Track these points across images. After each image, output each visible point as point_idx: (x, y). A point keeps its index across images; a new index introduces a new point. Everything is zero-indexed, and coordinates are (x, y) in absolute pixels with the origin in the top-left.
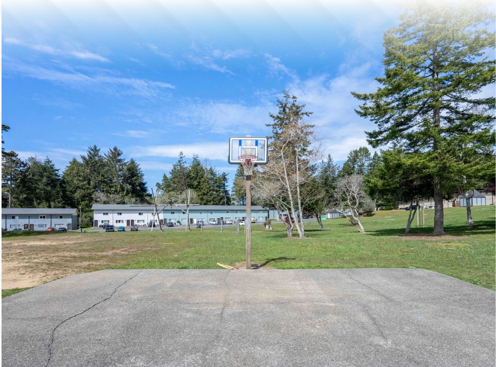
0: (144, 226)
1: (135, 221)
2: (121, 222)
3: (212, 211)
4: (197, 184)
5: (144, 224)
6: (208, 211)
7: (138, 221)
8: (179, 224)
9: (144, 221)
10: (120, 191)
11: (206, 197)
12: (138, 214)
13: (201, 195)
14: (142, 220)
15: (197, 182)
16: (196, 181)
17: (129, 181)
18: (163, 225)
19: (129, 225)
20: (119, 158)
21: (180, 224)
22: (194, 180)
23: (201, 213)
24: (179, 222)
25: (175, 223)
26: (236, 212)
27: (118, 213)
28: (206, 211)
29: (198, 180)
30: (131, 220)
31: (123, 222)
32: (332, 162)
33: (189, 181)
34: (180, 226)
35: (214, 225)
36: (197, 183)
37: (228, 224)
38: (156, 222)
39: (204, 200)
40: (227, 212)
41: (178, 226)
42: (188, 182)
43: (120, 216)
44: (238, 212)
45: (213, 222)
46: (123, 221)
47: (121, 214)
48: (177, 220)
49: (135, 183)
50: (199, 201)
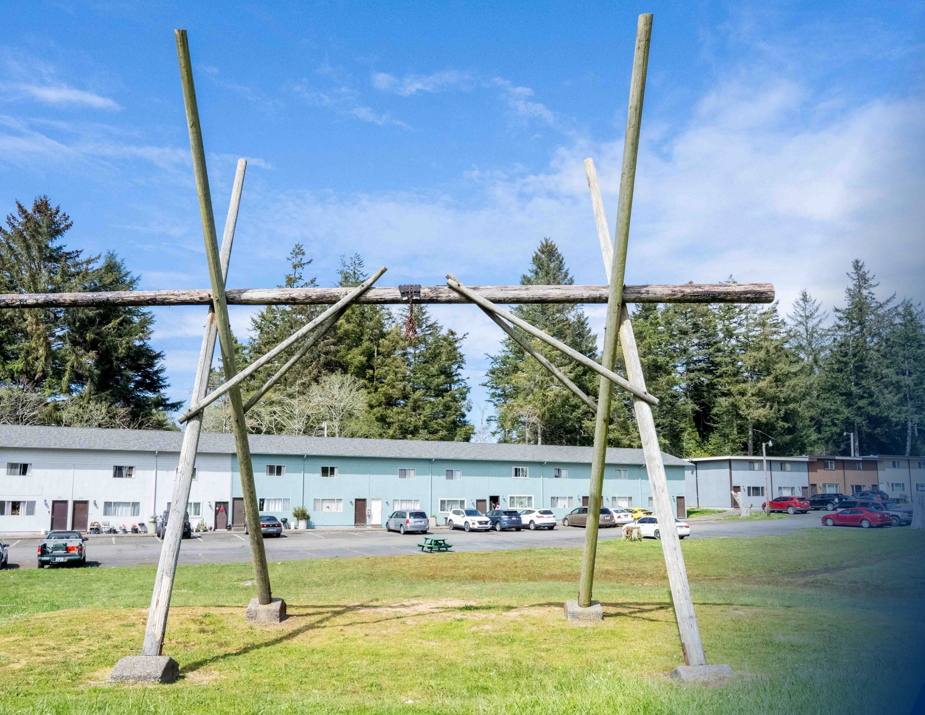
0: (135, 530)
1: (91, 507)
2: (23, 509)
3: (449, 467)
4: (361, 362)
5: (135, 521)
6: (435, 467)
7: (108, 505)
8: (302, 524)
9: (135, 505)
10: (45, 376)
11: (398, 413)
12: (111, 472)
13: (380, 405)
14: (127, 504)
15: (362, 354)
16: (356, 351)
17: (89, 336)
18: (229, 528)
19: (64, 525)
20: (54, 244)
21: (309, 526)
22: (350, 348)
23: (403, 473)
24: (302, 515)
25: (285, 521)
26: (552, 471)
27: (12, 466)
28: (426, 467)
29: (366, 344)
30: (75, 503)
31: (31, 511)
32: (872, 290)
33: (332, 348)
34: (310, 532)
35: (472, 530)
36: (363, 359)
37: (538, 528)
38: (197, 513)
39: (390, 424)
40: (517, 473)
41: (297, 534)
42: (327, 353)
43: (18, 479)
44: (564, 472)
45: (469, 519)
46: (31, 507)
47: (24, 469)
48: (296, 504)
49: (116, 349)
50: (376, 427)
